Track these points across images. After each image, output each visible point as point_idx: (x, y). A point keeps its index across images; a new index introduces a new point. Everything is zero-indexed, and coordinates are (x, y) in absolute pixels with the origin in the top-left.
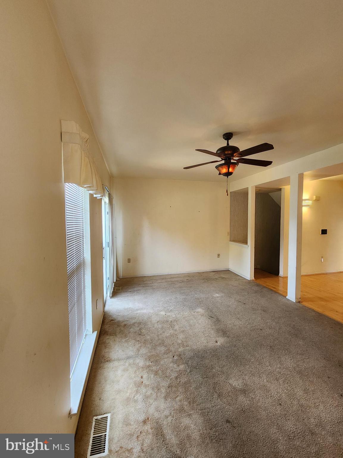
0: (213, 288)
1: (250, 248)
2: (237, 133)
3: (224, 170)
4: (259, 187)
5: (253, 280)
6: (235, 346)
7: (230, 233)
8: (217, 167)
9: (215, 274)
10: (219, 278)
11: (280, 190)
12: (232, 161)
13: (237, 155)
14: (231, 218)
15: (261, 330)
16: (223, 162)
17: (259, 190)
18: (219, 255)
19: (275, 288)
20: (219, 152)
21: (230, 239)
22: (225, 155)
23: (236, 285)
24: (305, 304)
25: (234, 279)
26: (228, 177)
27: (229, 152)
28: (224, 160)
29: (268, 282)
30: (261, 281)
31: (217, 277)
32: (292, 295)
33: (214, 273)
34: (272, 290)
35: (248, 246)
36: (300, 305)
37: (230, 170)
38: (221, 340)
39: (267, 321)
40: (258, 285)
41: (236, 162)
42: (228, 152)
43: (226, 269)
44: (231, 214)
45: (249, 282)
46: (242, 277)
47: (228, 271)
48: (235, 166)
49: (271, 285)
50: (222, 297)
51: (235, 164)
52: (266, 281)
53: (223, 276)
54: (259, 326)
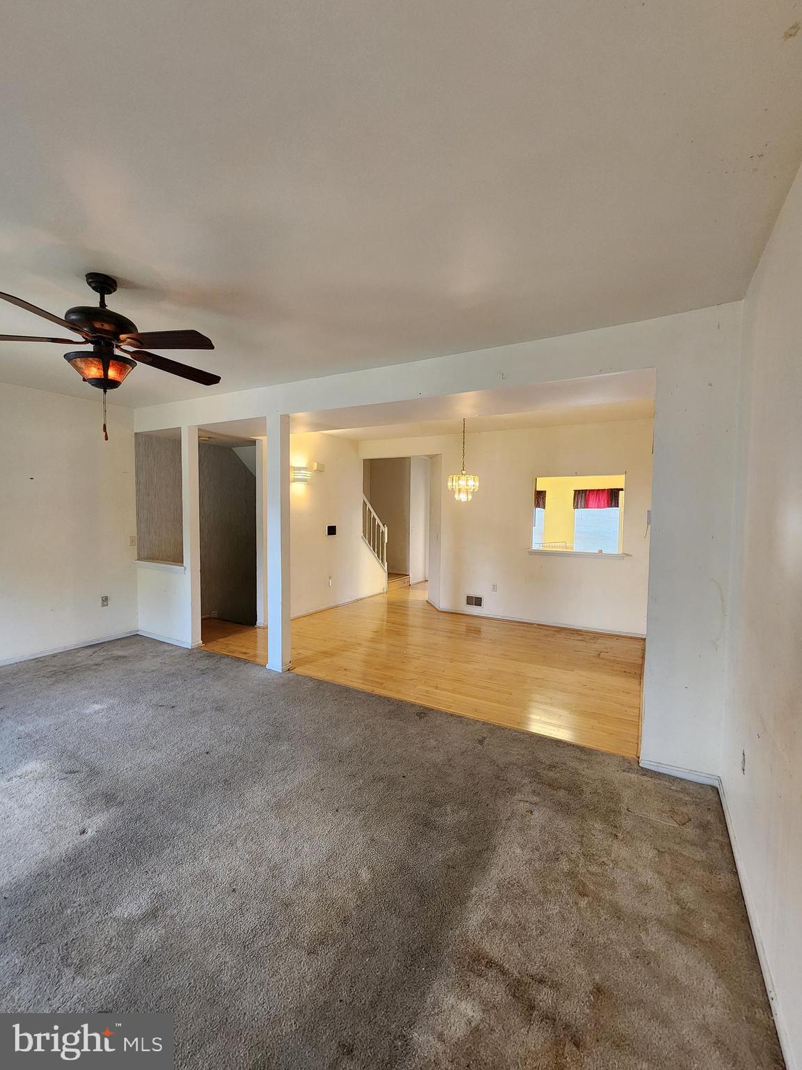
0: (84, 692)
1: (188, 572)
2: (131, 286)
3: (94, 372)
4: (209, 432)
5: (199, 648)
6: (139, 818)
7: (139, 539)
8: (68, 357)
9: (94, 653)
10: (105, 662)
11: (254, 442)
12: (117, 352)
13: (129, 340)
14: (138, 501)
15: (207, 753)
16: (90, 348)
17: (209, 438)
18: (105, 600)
19: (245, 653)
20: (73, 317)
21: (139, 555)
22: (94, 330)
23: (154, 668)
24: (299, 670)
25: (151, 654)
26: (105, 392)
27: (106, 327)
28: (92, 342)
29: (234, 644)
30: (218, 646)
31: (98, 660)
32: (275, 661)
33: (90, 651)
34: (239, 659)
35: (185, 569)
36: (291, 675)
37: (112, 373)
38: (98, 822)
39: (222, 730)
40: (210, 656)
41: (128, 356)
42: (102, 325)
43: (130, 633)
44: (138, 491)
45: (190, 653)
46: (172, 645)
47: (135, 638)
48: (126, 368)
49: (237, 648)
50: (112, 708)
51: (124, 364)
52: (226, 642)
53: (120, 653)
54: (203, 748)
